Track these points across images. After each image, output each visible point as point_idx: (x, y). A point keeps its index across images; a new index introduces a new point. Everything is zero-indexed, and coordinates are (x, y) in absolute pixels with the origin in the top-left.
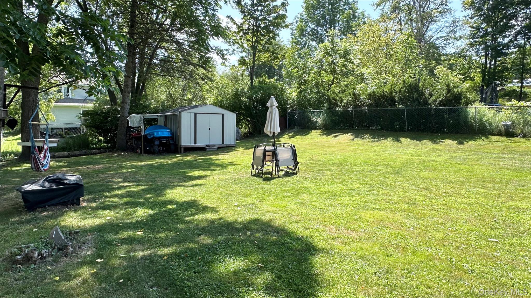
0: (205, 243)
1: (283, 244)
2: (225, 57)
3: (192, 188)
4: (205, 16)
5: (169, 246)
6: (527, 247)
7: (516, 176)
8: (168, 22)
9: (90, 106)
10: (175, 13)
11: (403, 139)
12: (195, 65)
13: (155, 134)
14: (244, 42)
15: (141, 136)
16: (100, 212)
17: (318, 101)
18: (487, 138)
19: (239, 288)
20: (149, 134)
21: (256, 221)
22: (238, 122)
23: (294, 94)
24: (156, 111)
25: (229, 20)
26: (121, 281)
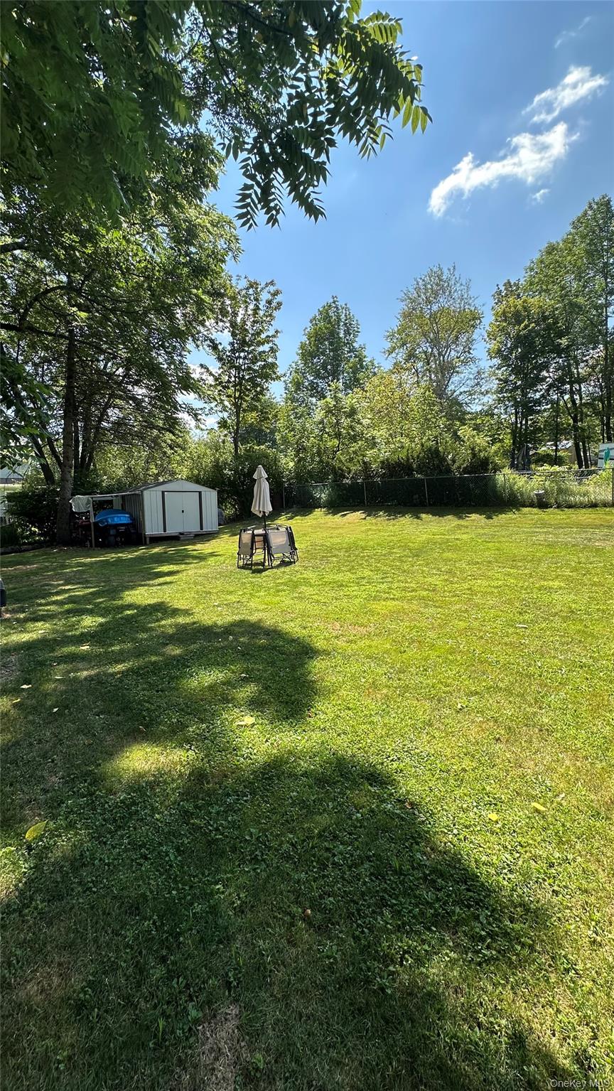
0: (173, 653)
1: (274, 648)
2: (199, 417)
3: (159, 587)
4: (169, 364)
5: (124, 661)
6: (558, 631)
7: (550, 553)
8: (121, 371)
9: (18, 487)
10: (128, 360)
11: (423, 516)
12: (160, 429)
13: (110, 520)
14: (224, 398)
15: (90, 524)
16: (30, 625)
17: (321, 472)
18: (519, 510)
19: (215, 705)
20: (101, 521)
21: (241, 623)
22: (221, 502)
23: (292, 464)
24: (110, 490)
25: (203, 370)
26: (55, 710)
